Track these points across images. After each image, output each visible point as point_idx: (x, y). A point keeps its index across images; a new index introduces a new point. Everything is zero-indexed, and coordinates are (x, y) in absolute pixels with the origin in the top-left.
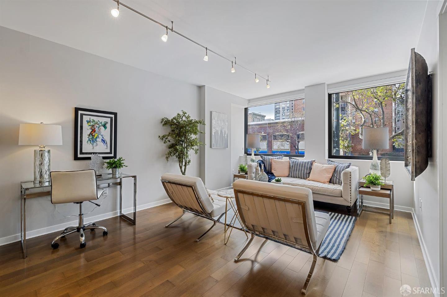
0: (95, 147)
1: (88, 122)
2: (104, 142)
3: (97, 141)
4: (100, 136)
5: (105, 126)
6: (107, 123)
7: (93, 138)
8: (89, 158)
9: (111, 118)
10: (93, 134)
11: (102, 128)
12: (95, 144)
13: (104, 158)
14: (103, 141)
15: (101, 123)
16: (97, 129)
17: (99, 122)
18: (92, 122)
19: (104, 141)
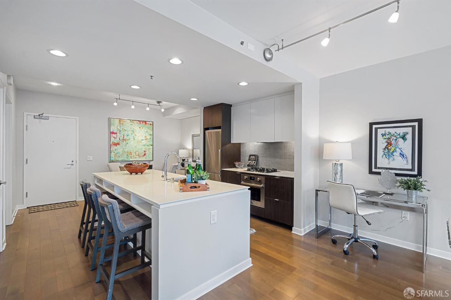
0: (390, 163)
1: (383, 135)
2: (404, 157)
3: (394, 156)
4: (397, 150)
5: (404, 138)
6: (407, 133)
7: (389, 152)
8: (379, 173)
9: (413, 127)
10: (389, 148)
11: (401, 140)
12: (391, 159)
14: (402, 155)
15: (399, 135)
16: (393, 142)
17: (396, 134)
18: (388, 135)
19: (403, 155)
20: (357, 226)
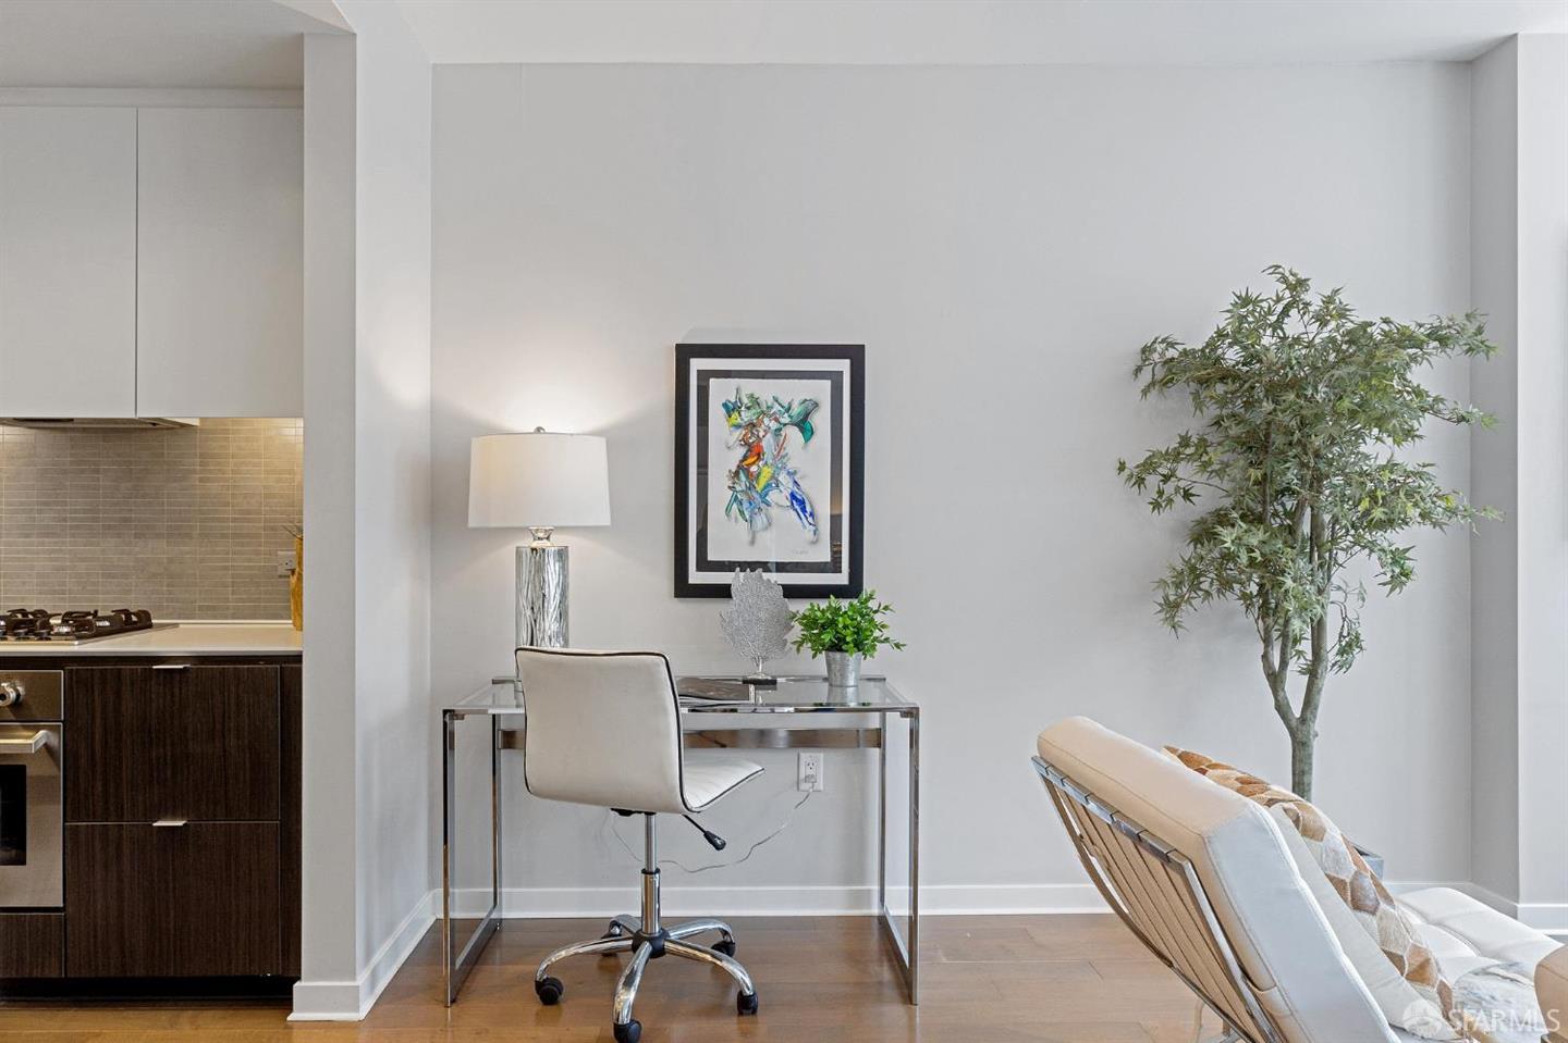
0: (758, 536)
1: (731, 409)
2: (804, 510)
3: (768, 505)
4: (783, 478)
5: (803, 424)
6: (816, 405)
7: (751, 487)
8: (723, 592)
9: (835, 378)
10: (754, 469)
11: (793, 434)
12: (760, 520)
13: (791, 592)
14: (798, 502)
15: (788, 410)
16: (768, 443)
17: (777, 407)
18: (748, 408)
19: (802, 503)
20: (658, 871)
